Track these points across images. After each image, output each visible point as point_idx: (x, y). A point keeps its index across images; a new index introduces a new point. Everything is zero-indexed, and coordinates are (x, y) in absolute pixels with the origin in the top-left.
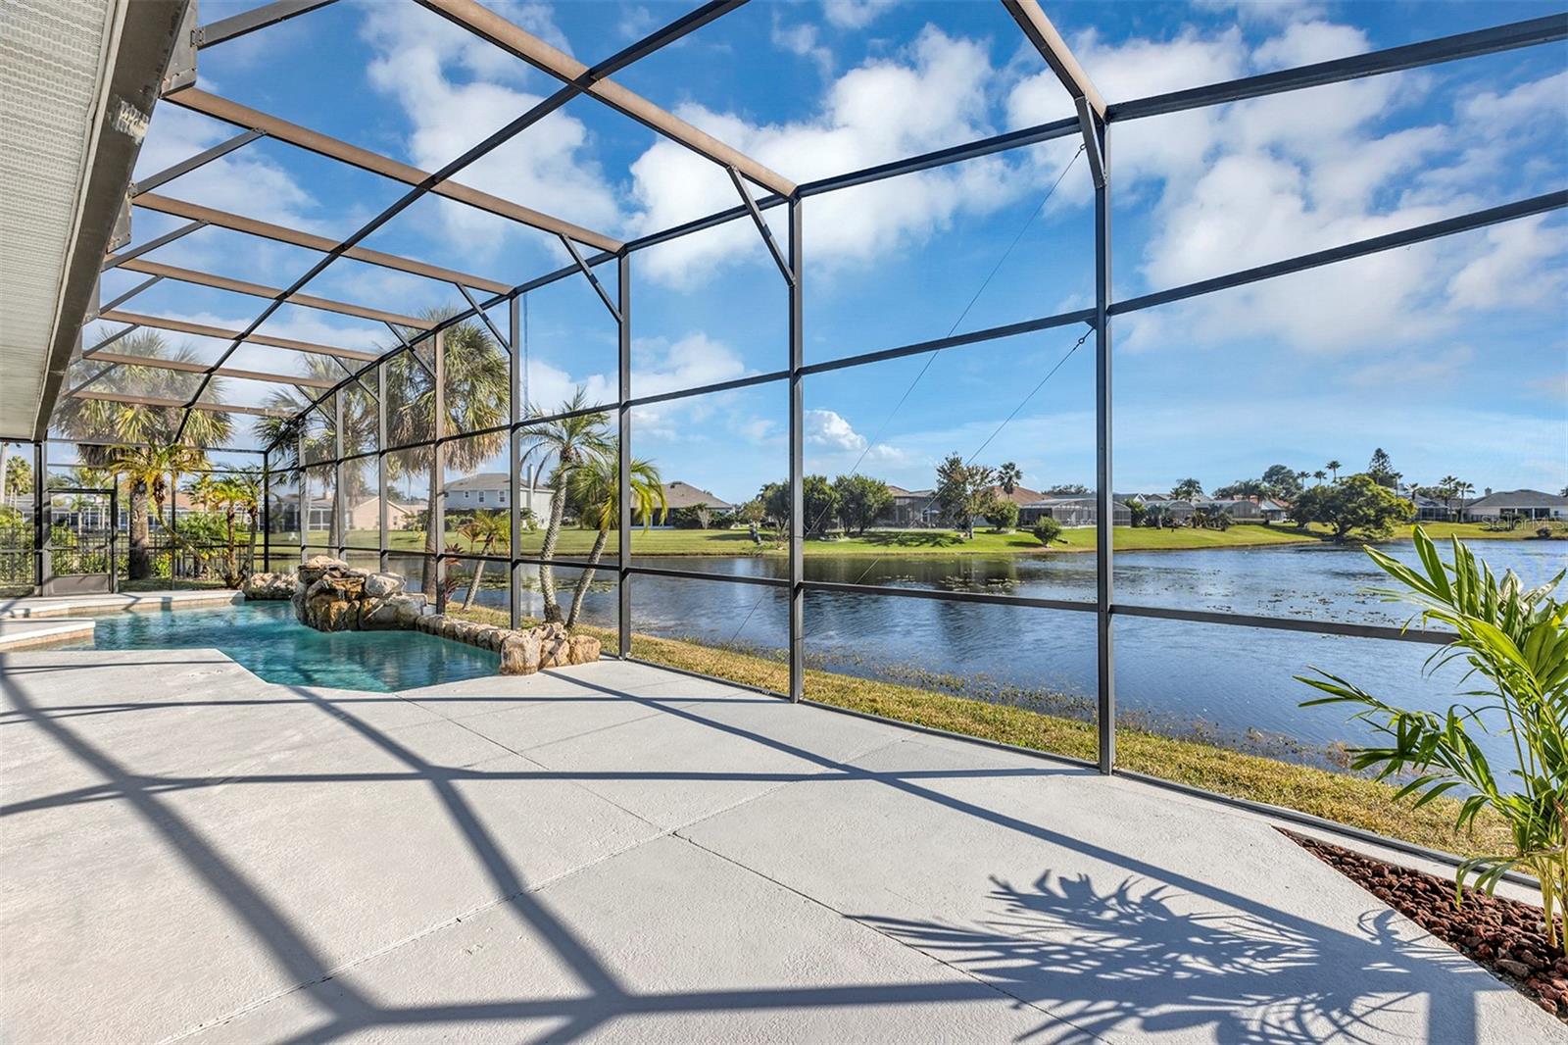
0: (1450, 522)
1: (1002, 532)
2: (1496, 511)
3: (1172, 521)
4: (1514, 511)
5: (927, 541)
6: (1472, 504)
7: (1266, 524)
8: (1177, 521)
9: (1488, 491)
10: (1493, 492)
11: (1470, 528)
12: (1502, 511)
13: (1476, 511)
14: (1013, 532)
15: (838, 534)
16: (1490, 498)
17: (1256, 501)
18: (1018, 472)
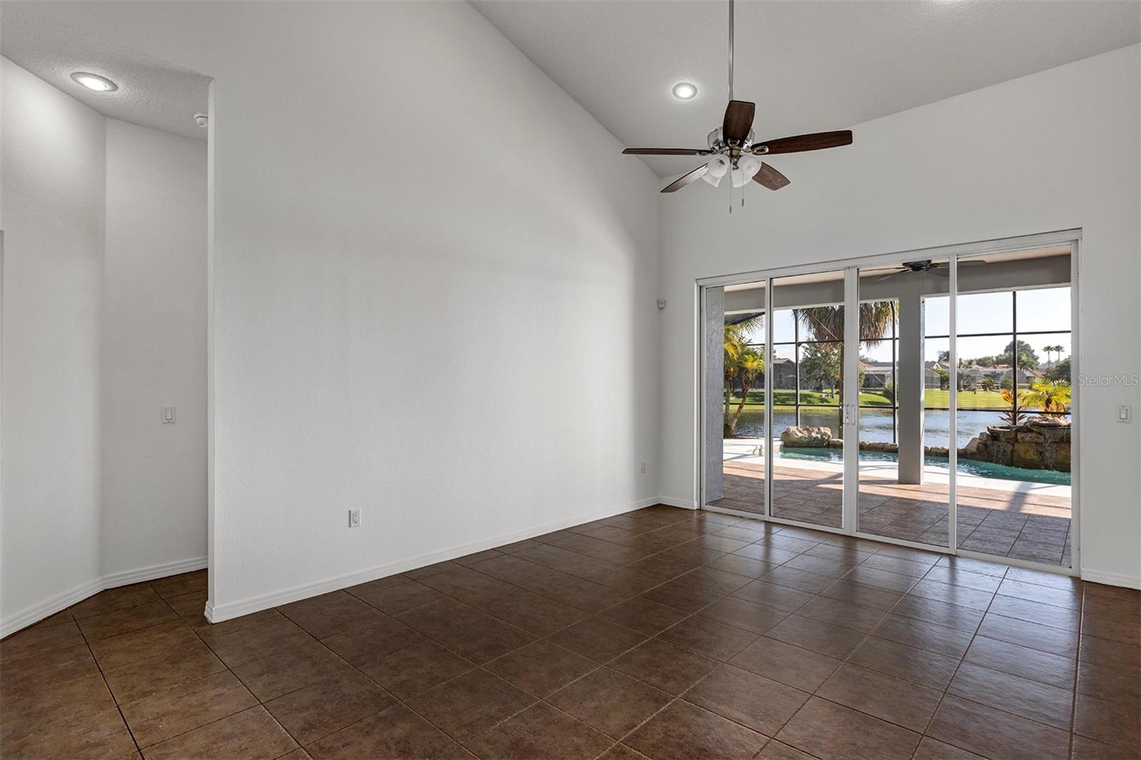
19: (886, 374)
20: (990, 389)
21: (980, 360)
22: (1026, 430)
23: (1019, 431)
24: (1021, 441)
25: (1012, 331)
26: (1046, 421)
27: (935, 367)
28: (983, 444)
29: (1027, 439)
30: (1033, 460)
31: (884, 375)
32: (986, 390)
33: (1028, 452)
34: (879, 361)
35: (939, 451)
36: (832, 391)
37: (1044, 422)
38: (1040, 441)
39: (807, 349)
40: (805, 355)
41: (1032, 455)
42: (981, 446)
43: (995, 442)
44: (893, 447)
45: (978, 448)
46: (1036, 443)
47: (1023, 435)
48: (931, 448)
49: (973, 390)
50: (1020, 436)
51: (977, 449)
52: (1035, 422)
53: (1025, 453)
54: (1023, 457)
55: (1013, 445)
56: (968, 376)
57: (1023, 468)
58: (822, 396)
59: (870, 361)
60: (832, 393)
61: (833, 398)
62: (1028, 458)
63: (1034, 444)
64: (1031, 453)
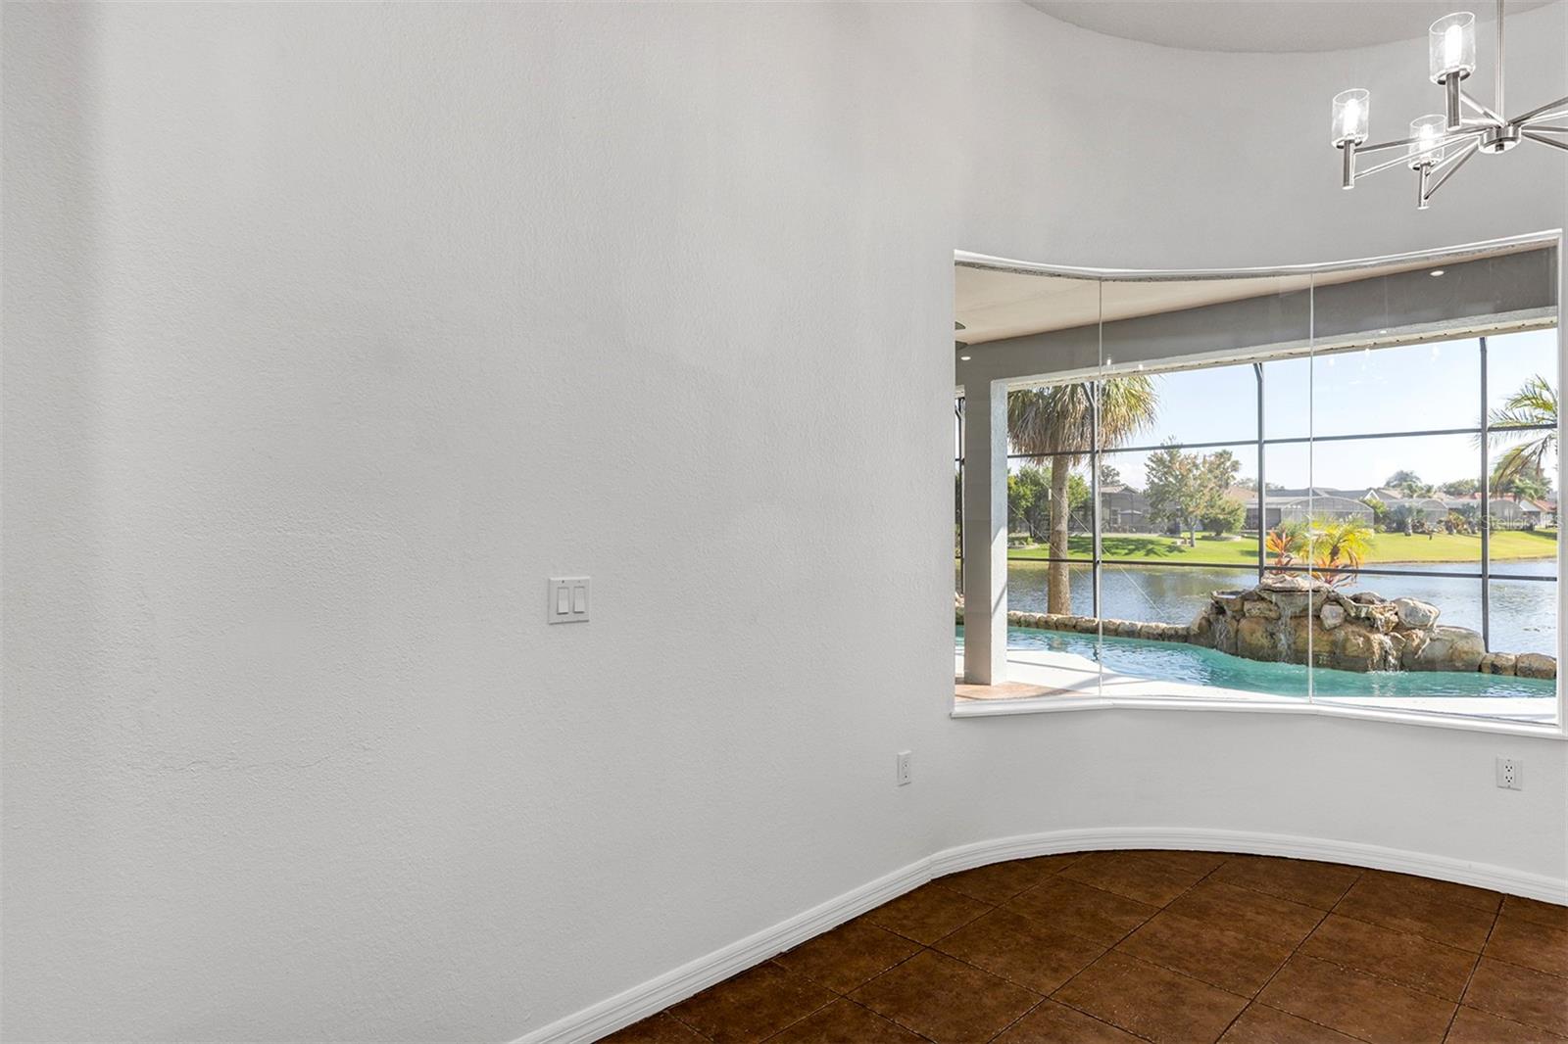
1: (1225, 539)
3: (1422, 525)
5: (1137, 549)
7: (1530, 529)
8: (1428, 525)
14: (1238, 539)
15: (1026, 539)
17: (1512, 500)
18: (1237, 462)
19: (1283, 508)
20: (1459, 532)
21: (1451, 486)
22: (1256, 598)
23: (1247, 600)
24: (1248, 615)
25: (1257, 439)
26: (1281, 582)
27: (1368, 497)
29: (1255, 612)
30: (1262, 647)
31: (1279, 510)
32: (1451, 533)
33: (1256, 633)
34: (1286, 488)
35: (1151, 631)
36: (1192, 534)
37: (1279, 585)
38: (1271, 615)
39: (1153, 469)
40: (1149, 477)
41: (1260, 638)
42: (1204, 622)
43: (1221, 617)
44: (1089, 625)
45: (1200, 626)
46: (1266, 618)
47: (1251, 605)
48: (1142, 627)
49: (1428, 534)
50: (1247, 606)
51: (1199, 628)
52: (1267, 584)
53: (1253, 635)
54: (1248, 640)
55: (1238, 621)
56: (1419, 511)
58: (1175, 543)
59: (1273, 488)
60: (1191, 538)
61: (1192, 546)
62: (1254, 642)
63: (1263, 621)
64: (1259, 634)
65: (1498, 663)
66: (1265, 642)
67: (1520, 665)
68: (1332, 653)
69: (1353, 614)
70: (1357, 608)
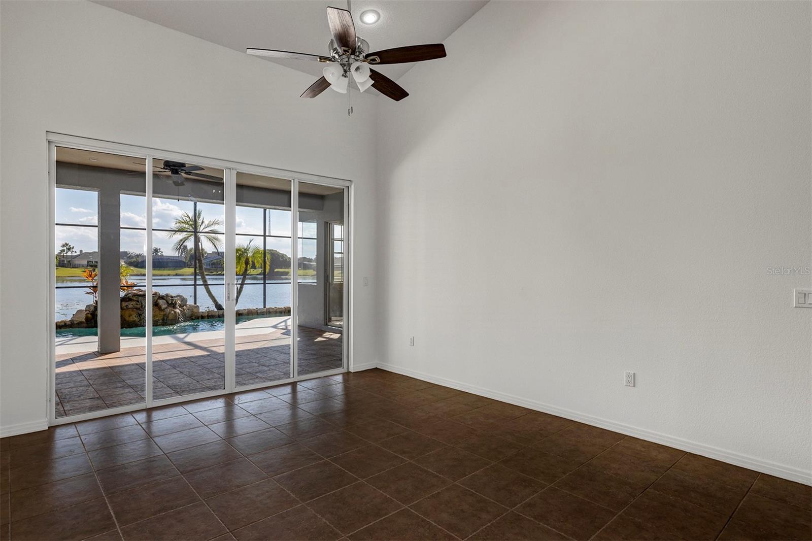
0: (66, 267)
2: (85, 262)
4: (92, 262)
6: (75, 258)
9: (81, 251)
10: (83, 252)
11: (75, 271)
12: (88, 262)
13: (77, 262)
16: (82, 255)
24: (125, 308)
28: (91, 314)
30: (134, 321)
33: (131, 315)
37: (141, 293)
38: (138, 306)
46: (136, 308)
47: (127, 304)
52: (135, 293)
53: (129, 316)
57: (126, 328)
62: (132, 320)
63: (134, 309)
65: (203, 315)
66: (136, 319)
67: (209, 315)
68: (163, 319)
69: (170, 302)
70: (172, 300)
